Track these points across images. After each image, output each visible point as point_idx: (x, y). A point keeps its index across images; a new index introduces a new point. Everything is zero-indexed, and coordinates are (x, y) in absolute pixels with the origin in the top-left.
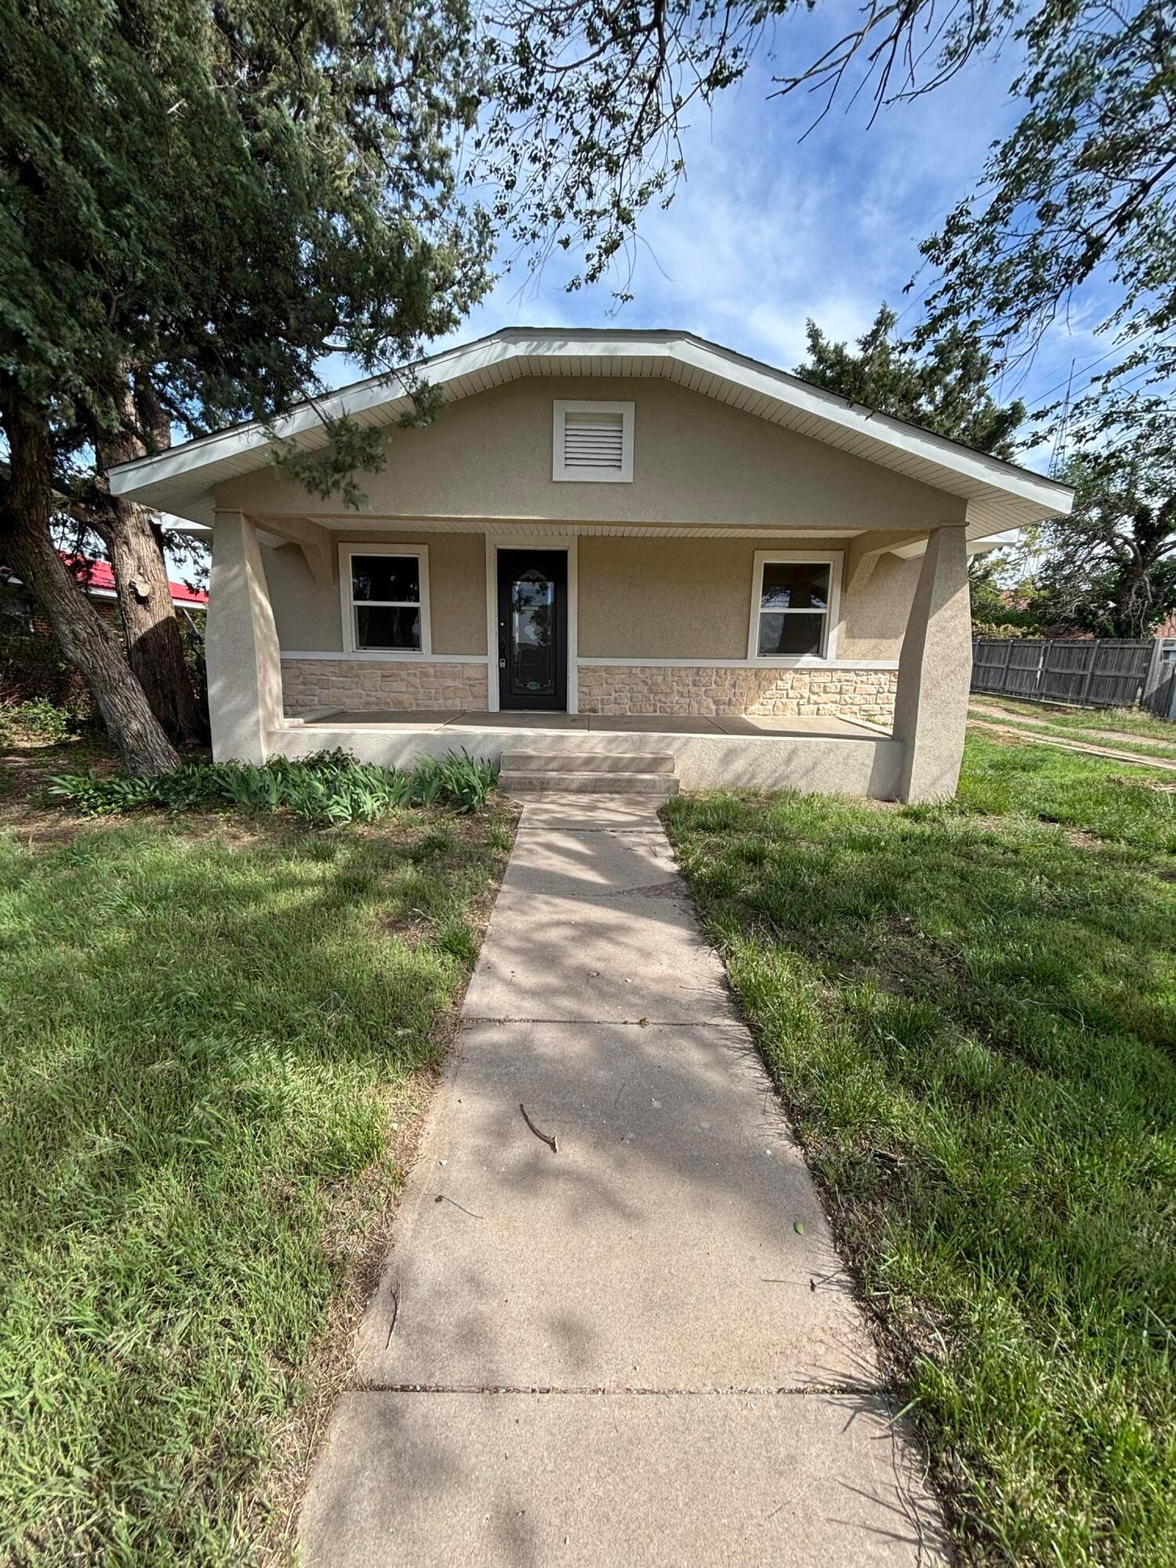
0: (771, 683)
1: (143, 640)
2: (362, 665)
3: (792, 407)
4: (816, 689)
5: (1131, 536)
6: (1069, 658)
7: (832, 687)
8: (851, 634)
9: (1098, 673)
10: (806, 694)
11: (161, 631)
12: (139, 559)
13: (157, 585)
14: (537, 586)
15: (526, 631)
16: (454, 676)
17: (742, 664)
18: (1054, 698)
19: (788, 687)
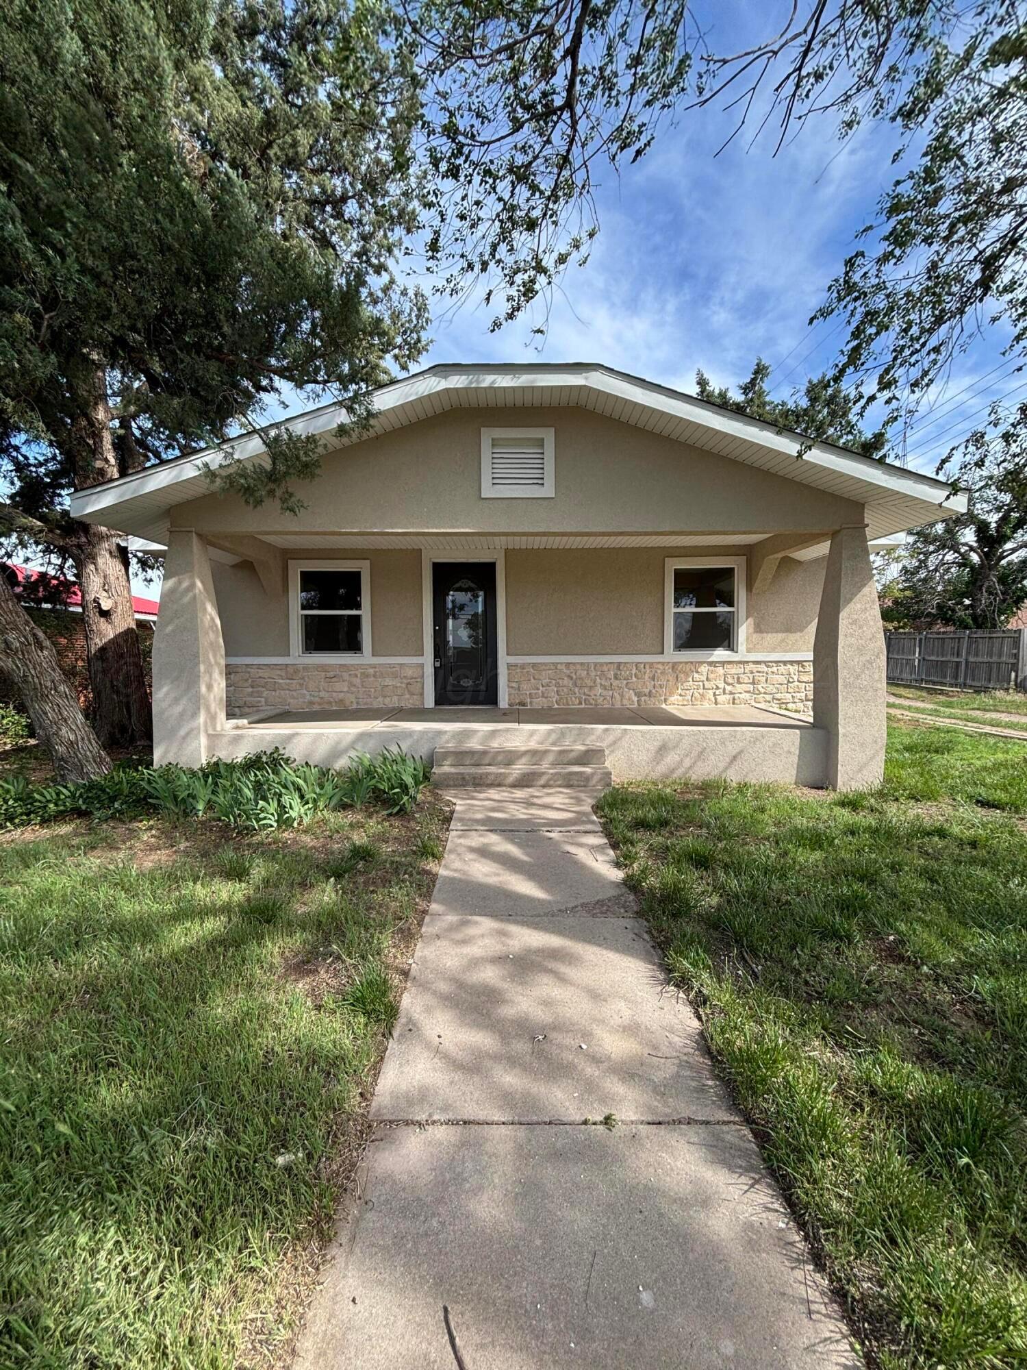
0: (688, 676)
1: (103, 649)
2: (306, 668)
3: (700, 425)
4: (730, 681)
5: (975, 545)
6: (943, 647)
7: (745, 679)
8: (758, 629)
9: (971, 659)
10: (722, 685)
11: (120, 641)
12: (105, 577)
13: (119, 600)
14: (469, 594)
15: (459, 634)
16: (395, 676)
17: (659, 658)
18: (934, 683)
19: (704, 678)
